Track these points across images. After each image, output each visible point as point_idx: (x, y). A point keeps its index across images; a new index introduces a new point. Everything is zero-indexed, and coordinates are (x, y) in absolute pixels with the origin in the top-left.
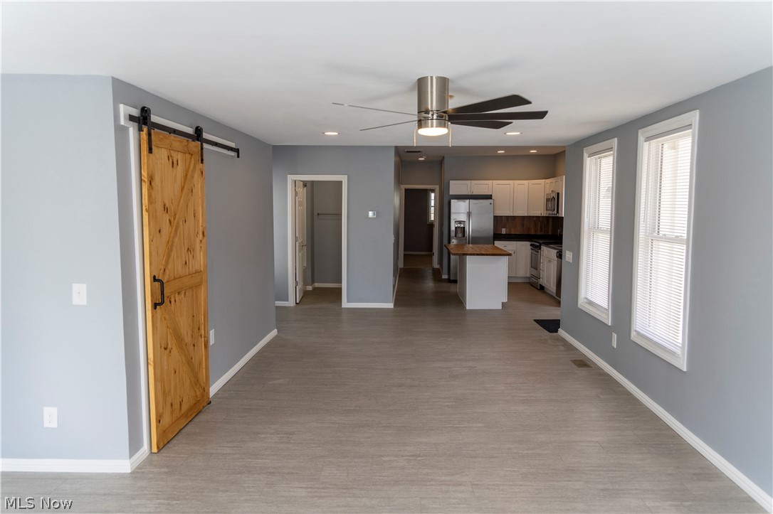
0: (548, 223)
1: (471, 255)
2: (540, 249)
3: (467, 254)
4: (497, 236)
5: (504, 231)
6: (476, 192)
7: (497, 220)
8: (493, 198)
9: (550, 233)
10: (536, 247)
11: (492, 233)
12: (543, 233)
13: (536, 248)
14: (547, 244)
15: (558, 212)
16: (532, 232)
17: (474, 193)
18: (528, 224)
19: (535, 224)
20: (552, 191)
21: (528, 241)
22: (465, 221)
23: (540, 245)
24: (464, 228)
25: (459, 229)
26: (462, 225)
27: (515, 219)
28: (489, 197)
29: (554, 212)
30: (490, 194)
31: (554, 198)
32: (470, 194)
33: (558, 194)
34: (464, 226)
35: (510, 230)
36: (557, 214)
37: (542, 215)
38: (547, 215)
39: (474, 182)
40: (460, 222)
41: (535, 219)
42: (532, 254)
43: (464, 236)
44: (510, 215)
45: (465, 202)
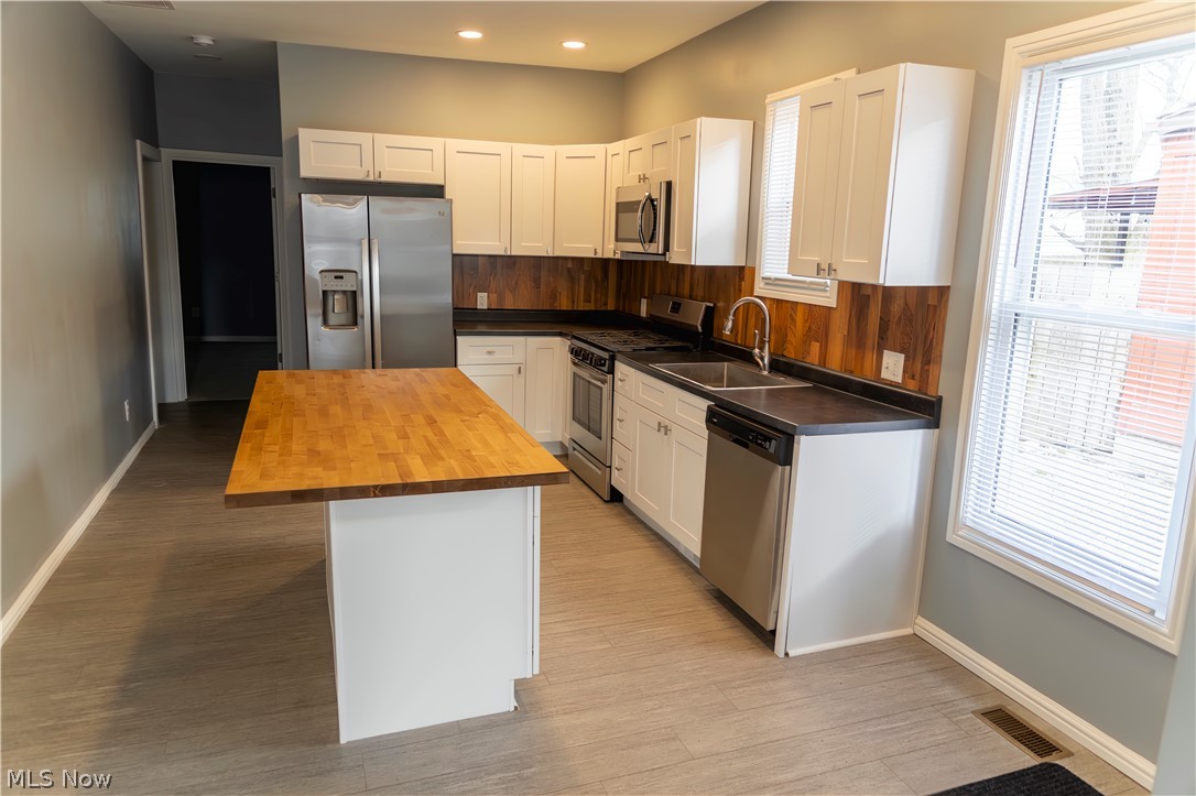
0: (606, 276)
1: (345, 493)
2: (611, 371)
3: (319, 495)
4: (467, 320)
5: (483, 301)
6: (392, 172)
7: (465, 267)
8: (448, 195)
9: (611, 306)
10: (597, 363)
11: (451, 305)
12: (591, 307)
13: (590, 360)
14: (640, 360)
15: (667, 247)
16: (564, 304)
17: (384, 179)
18: (552, 279)
19: (572, 280)
20: (640, 179)
21: (561, 334)
22: (355, 272)
23: (613, 359)
24: (354, 293)
25: (336, 297)
26: (348, 284)
27: (514, 263)
28: (436, 191)
29: (652, 248)
30: (439, 181)
31: (651, 200)
32: (371, 178)
33: (669, 185)
34: (354, 289)
35: (501, 297)
36: (664, 254)
37: (599, 255)
38: (618, 256)
39: (383, 139)
40: (338, 275)
41: (570, 265)
42: (577, 379)
43: (355, 323)
44: (503, 253)
45: (353, 204)
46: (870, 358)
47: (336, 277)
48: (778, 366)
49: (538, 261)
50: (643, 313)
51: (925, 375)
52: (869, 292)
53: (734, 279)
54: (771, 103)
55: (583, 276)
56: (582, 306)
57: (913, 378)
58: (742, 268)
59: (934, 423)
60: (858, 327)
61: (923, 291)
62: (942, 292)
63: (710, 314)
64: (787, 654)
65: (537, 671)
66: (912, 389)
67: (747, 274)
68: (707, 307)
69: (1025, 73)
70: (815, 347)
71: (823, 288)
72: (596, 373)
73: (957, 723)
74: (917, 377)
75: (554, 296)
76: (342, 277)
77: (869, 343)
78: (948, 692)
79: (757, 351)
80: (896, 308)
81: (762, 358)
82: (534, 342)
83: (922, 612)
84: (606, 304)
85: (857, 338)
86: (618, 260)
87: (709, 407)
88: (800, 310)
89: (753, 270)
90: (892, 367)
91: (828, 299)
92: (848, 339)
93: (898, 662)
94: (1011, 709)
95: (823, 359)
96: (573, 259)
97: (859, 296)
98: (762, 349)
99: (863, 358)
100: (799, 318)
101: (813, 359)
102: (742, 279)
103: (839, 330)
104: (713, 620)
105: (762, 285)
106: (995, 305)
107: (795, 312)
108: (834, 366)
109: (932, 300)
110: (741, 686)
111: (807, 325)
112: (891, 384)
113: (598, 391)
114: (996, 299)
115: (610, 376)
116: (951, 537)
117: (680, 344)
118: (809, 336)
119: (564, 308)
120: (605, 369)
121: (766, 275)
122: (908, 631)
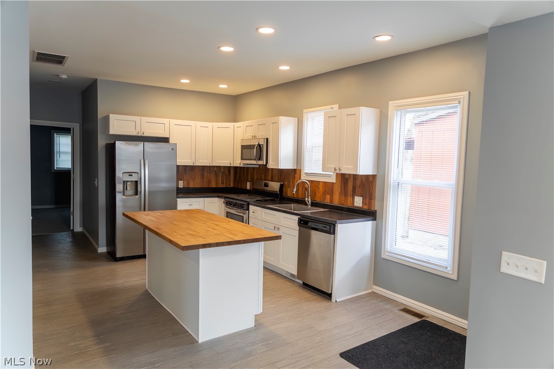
2: (248, 209)
6: (148, 133)
8: (171, 141)
9: (232, 186)
10: (241, 207)
11: (176, 186)
12: (224, 186)
15: (266, 162)
17: (145, 135)
18: (208, 175)
19: (216, 175)
20: (253, 137)
21: (218, 197)
22: (138, 173)
23: (248, 204)
24: (136, 182)
25: (128, 183)
26: (134, 178)
27: (194, 169)
28: (165, 140)
29: (260, 162)
30: (167, 136)
31: (259, 145)
32: (140, 135)
33: (267, 139)
34: (137, 180)
35: (188, 183)
36: (266, 165)
37: (232, 165)
38: (241, 166)
39: (144, 119)
40: (130, 174)
41: (216, 169)
42: (229, 214)
43: (136, 194)
44: (192, 165)
45: (137, 145)
46: (350, 199)
47: (129, 175)
48: (314, 204)
49: (203, 168)
50: (248, 187)
51: (370, 204)
52: (348, 177)
53: (291, 174)
54: (306, 113)
55: (220, 174)
56: (220, 186)
57: (366, 205)
58: (295, 170)
59: (375, 219)
60: (344, 189)
61: (367, 176)
62: (374, 176)
63: (282, 186)
64: (336, 301)
65: (261, 312)
66: (366, 207)
67: (297, 172)
68: (281, 184)
69: (395, 111)
70: (328, 197)
71: (330, 176)
72: (239, 210)
73: (394, 313)
74: (367, 204)
75: (209, 182)
76: (132, 175)
77: (349, 194)
78: (388, 306)
79: (306, 199)
80: (358, 182)
81: (309, 202)
82: (208, 200)
83: (374, 284)
84: (230, 185)
85: (344, 192)
86: (241, 167)
87: (299, 218)
88: (321, 184)
89: (300, 170)
90: (358, 202)
91: (333, 180)
92: (341, 193)
93: (371, 300)
94: (408, 308)
95: (332, 201)
96: (217, 166)
97: (344, 178)
98: (308, 199)
99: (347, 200)
100: (321, 186)
101: (327, 201)
102: (295, 173)
103: (337, 190)
104: (306, 294)
105: (304, 176)
106: (392, 180)
107: (319, 185)
108: (336, 202)
109: (371, 179)
110: (325, 311)
111: (324, 189)
112: (358, 207)
113: (242, 218)
114: (392, 178)
115: (247, 211)
116: (384, 256)
117: (271, 198)
118: (325, 193)
119: (213, 186)
120: (245, 208)
121: (306, 172)
122: (370, 291)
